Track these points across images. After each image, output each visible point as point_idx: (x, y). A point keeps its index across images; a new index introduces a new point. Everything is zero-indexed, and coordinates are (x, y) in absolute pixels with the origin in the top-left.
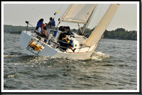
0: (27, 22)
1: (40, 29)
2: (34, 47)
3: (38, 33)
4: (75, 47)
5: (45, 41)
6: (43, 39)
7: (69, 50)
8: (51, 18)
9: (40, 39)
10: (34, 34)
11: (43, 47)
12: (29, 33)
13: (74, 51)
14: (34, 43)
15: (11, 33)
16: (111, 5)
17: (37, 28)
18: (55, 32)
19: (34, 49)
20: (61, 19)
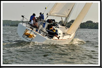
0: (23, 16)
1: (32, 22)
2: (28, 36)
3: (31, 25)
4: (59, 35)
5: (37, 31)
6: (35, 29)
7: (55, 38)
8: (41, 13)
9: (33, 29)
10: (28, 25)
11: (35, 36)
12: (24, 25)
13: (58, 38)
14: (28, 32)
15: (11, 26)
16: (86, 3)
17: (30, 21)
18: (44, 24)
19: (28, 37)
20: (49, 14)
